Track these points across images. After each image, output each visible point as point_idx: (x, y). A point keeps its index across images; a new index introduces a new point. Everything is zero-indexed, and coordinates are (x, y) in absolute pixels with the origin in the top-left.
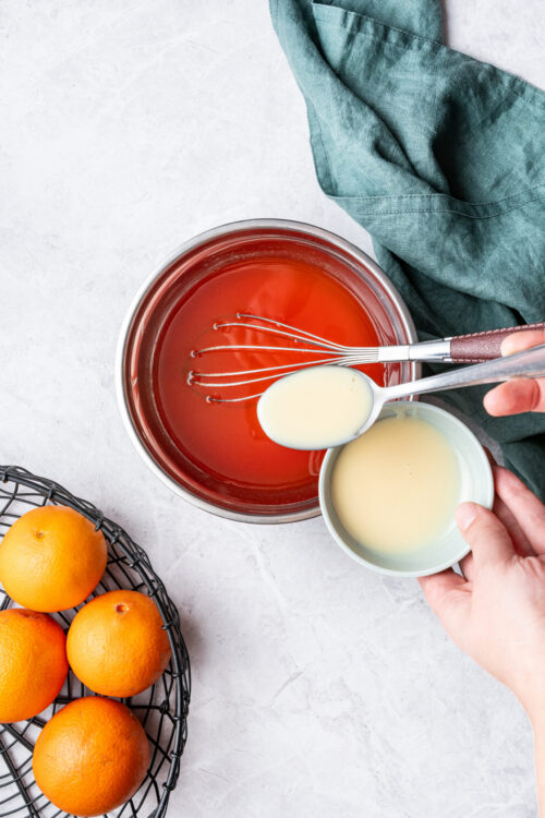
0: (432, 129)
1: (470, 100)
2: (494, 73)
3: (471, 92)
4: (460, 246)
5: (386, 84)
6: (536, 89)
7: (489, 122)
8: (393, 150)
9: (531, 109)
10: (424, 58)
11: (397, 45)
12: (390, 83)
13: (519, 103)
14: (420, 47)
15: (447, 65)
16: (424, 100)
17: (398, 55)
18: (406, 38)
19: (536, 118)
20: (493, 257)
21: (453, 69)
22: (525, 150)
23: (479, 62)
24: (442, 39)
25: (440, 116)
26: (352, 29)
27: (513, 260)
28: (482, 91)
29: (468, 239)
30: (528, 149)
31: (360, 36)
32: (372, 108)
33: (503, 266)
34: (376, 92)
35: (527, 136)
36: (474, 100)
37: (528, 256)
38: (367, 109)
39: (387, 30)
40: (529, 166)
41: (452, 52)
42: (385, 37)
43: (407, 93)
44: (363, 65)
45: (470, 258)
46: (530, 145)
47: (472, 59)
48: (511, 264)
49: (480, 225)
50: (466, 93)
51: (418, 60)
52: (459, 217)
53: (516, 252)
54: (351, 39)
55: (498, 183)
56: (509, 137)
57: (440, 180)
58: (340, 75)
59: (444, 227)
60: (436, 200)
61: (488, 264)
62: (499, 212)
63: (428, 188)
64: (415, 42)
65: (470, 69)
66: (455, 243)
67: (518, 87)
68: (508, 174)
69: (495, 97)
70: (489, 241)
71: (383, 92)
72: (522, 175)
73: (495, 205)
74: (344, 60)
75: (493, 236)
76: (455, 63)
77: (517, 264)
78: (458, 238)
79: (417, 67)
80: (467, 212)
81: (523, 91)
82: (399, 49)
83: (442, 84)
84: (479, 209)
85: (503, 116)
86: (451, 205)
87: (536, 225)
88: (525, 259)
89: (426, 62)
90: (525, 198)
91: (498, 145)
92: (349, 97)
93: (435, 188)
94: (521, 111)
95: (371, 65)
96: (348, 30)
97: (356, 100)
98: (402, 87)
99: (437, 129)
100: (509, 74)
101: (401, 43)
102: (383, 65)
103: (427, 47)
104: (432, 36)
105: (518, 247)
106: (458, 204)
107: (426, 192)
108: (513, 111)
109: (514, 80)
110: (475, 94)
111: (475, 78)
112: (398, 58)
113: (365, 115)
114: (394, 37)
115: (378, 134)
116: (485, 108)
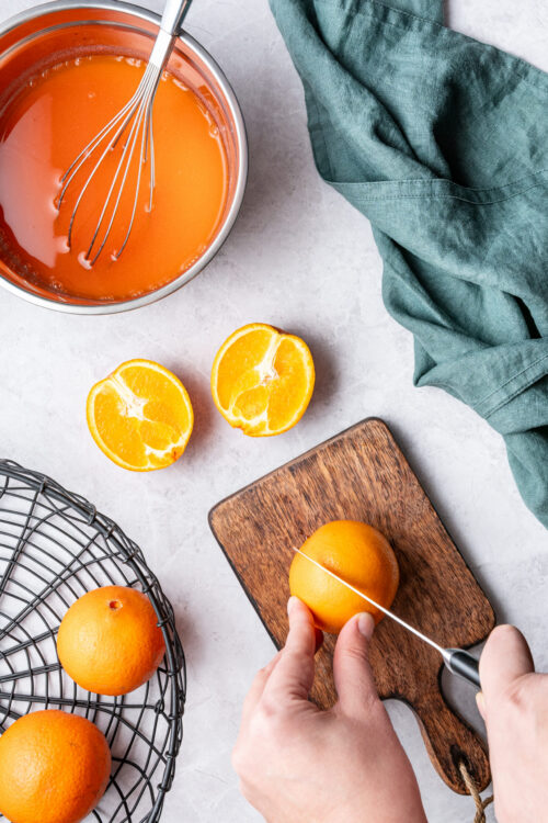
0: (433, 112)
1: (472, 83)
2: (497, 55)
3: (473, 75)
4: (462, 233)
5: (385, 66)
6: (539, 72)
7: (492, 105)
8: (393, 134)
9: (534, 90)
10: (425, 39)
11: (397, 26)
12: (390, 65)
13: (522, 86)
14: (420, 29)
15: (448, 47)
16: (425, 82)
17: (398, 37)
18: (406, 20)
19: (540, 102)
20: (496, 244)
21: (455, 51)
22: (528, 135)
23: (481, 44)
24: (443, 20)
25: (440, 100)
26: (351, 9)
27: (516, 247)
28: (484, 74)
29: (470, 226)
30: (532, 133)
31: (359, 17)
32: (373, 91)
33: (507, 253)
34: (375, 74)
35: (531, 119)
36: (476, 83)
37: (532, 242)
38: (366, 92)
39: (386, 11)
40: (533, 150)
41: (453, 34)
42: (385, 18)
43: (407, 76)
44: (362, 47)
45: (473, 245)
46: (534, 128)
47: (474, 40)
48: (515, 251)
49: (482, 211)
50: (468, 75)
51: (419, 41)
52: (461, 203)
53: (520, 238)
54: (349, 20)
55: (500, 168)
56: (512, 119)
57: (441, 164)
58: (338, 57)
59: (446, 213)
60: (438, 185)
61: (491, 251)
62: (502, 197)
63: (430, 173)
64: (416, 24)
65: (471, 51)
66: (457, 229)
67: (521, 69)
68: (510, 159)
69: (498, 80)
70: (492, 228)
71: (383, 75)
72: (526, 160)
73: (497, 190)
74: (342, 42)
75: (496, 223)
76: (457, 44)
77: (520, 250)
78: (459, 224)
79: (418, 49)
80: (469, 197)
81: (526, 74)
82: (400, 30)
83: (443, 67)
84: (481, 194)
85: (506, 99)
86: (452, 191)
87: (540, 211)
88: (529, 246)
89: (427, 44)
90: (528, 183)
91: (501, 129)
92: (348, 80)
93: (436, 173)
94: (524, 94)
95: (370, 48)
96: (347, 11)
97: (355, 83)
98: (403, 70)
99: (439, 112)
100: (511, 56)
101: (401, 25)
102: (382, 47)
103: (427, 28)
104: (433, 18)
105: (521, 234)
106: (460, 189)
107: (427, 176)
108: (516, 95)
109: (518, 62)
110: (477, 78)
111: (477, 61)
112: (398, 40)
113: (365, 98)
114: (393, 18)
115: (378, 117)
116: (488, 91)
